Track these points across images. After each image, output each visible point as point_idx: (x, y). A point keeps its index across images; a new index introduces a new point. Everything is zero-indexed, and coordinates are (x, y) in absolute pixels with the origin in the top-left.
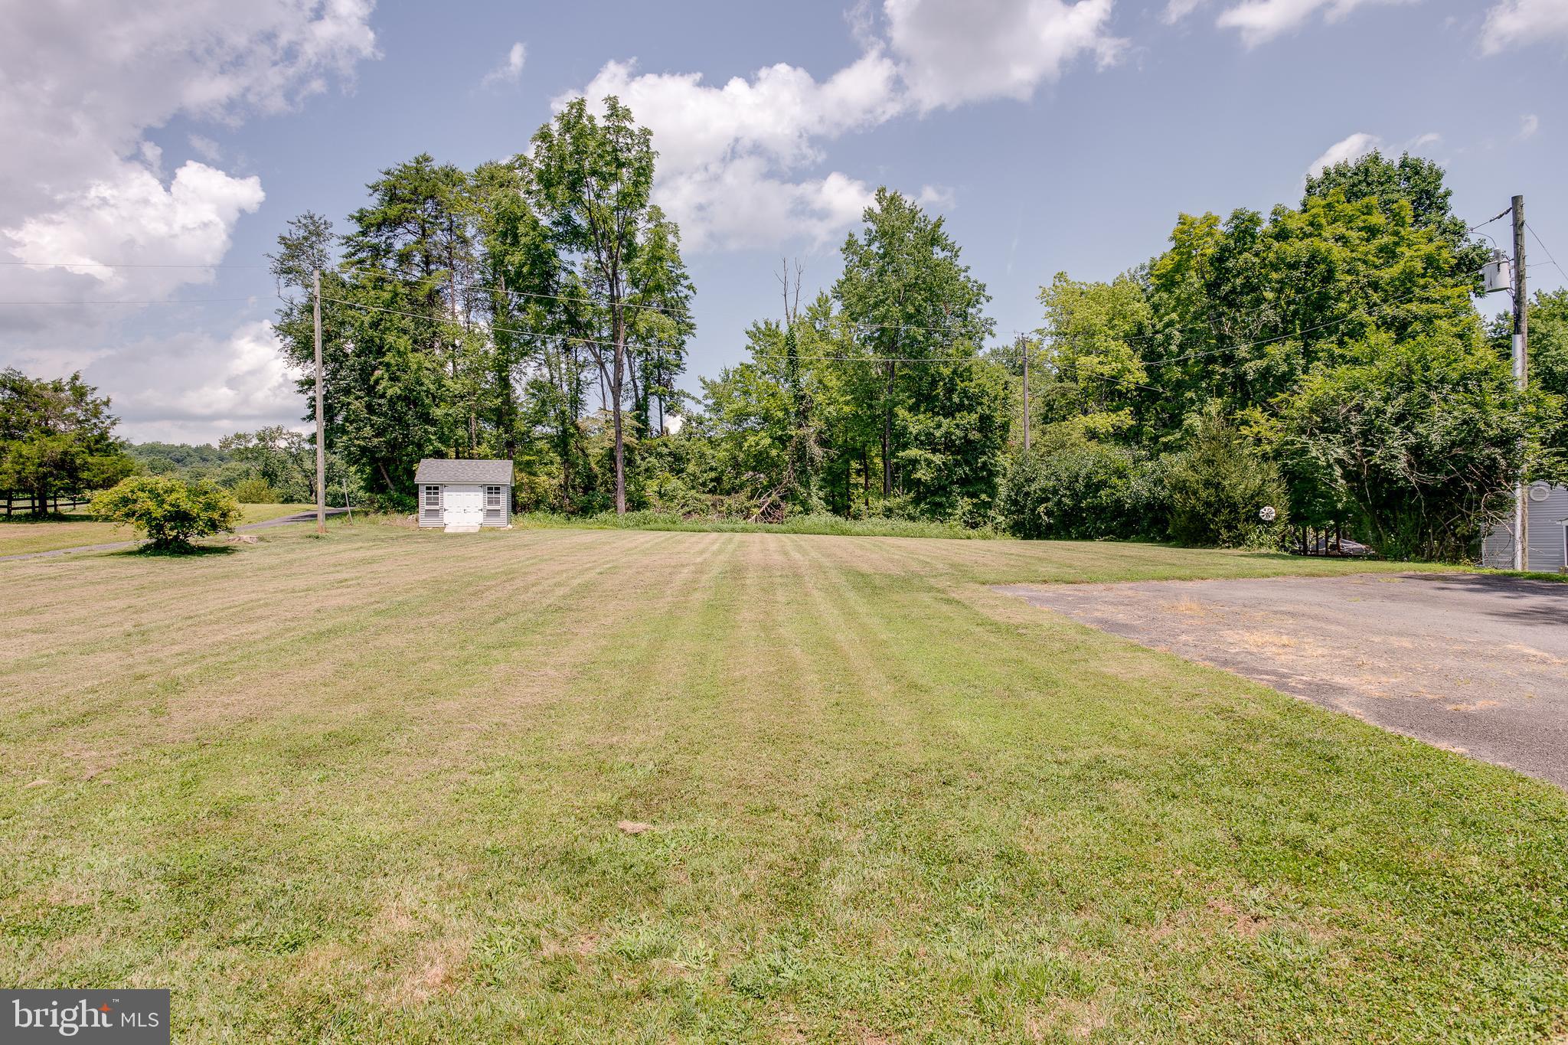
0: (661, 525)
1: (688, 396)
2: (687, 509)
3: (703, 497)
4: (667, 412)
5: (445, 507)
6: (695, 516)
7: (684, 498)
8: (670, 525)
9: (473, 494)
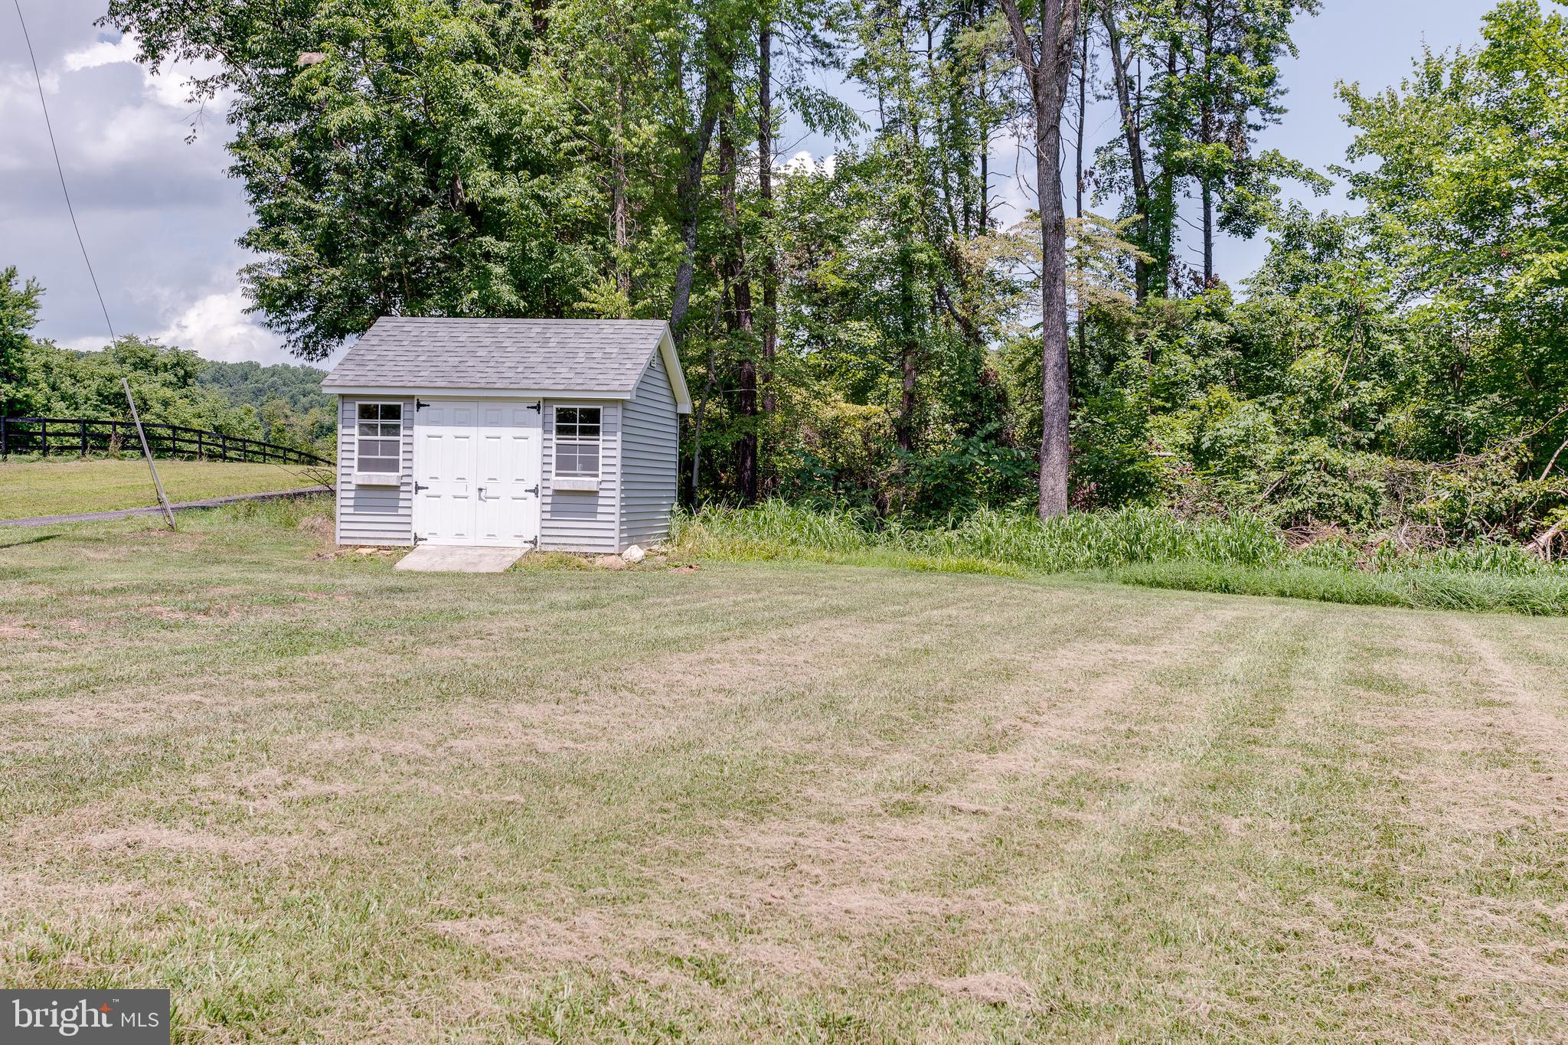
0: (1196, 567)
1: (1293, 170)
2: (1290, 504)
3: (1356, 462)
4: (1223, 224)
5: (420, 476)
6: (1328, 535)
7: (1280, 464)
8: (1232, 570)
9: (507, 433)
